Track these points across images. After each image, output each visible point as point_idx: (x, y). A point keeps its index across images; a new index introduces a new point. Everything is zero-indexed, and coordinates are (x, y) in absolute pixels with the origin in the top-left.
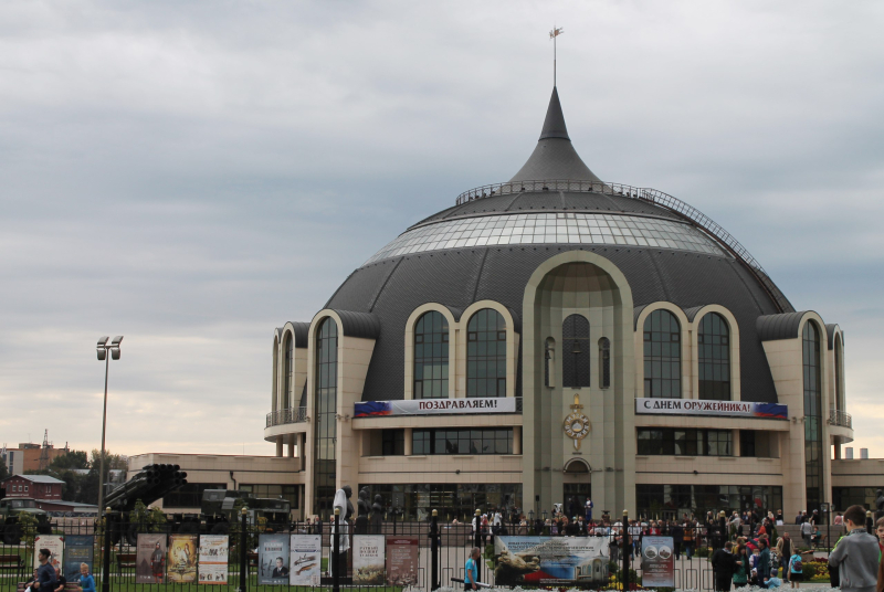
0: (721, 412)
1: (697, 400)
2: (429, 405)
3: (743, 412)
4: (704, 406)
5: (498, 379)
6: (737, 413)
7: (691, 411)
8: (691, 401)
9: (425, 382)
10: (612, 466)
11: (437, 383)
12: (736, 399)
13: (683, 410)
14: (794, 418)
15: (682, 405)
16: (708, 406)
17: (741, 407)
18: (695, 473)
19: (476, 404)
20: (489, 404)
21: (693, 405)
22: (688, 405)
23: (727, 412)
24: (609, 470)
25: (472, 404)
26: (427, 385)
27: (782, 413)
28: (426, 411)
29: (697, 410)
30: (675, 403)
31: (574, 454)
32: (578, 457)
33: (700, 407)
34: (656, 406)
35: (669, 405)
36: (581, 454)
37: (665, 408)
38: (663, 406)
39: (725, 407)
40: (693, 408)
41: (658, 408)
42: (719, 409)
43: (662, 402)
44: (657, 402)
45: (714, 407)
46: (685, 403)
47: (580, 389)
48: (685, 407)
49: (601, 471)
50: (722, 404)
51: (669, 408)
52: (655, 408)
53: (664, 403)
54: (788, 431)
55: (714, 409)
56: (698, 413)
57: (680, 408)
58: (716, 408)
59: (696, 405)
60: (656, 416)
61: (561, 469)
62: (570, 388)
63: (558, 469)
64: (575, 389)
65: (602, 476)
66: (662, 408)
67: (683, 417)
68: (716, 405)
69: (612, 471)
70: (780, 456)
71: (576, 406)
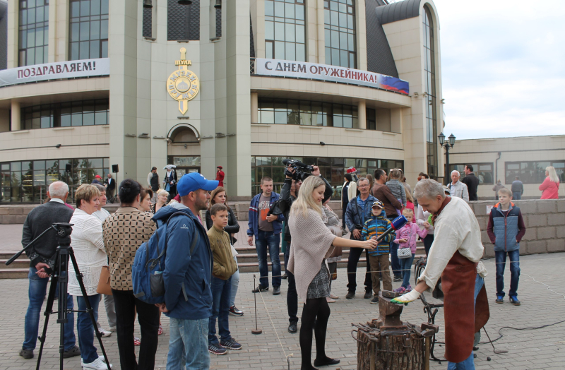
0: (348, 80)
1: (323, 65)
2: (27, 72)
3: (370, 83)
4: (330, 72)
5: (101, 41)
6: (365, 82)
7: (317, 76)
8: (317, 65)
9: (28, 50)
10: (224, 132)
11: (39, 50)
12: (363, 68)
13: (308, 75)
14: (416, 94)
15: (308, 69)
16: (335, 73)
17: (368, 77)
18: (322, 144)
19: (74, 67)
20: (87, 67)
21: (319, 70)
22: (314, 70)
23: (354, 81)
24: (219, 136)
25: (70, 68)
26: (30, 52)
27: (404, 89)
28: (24, 79)
29: (323, 76)
30: (299, 65)
31: (180, 118)
32: (183, 123)
33: (327, 72)
34: (279, 68)
35: (293, 68)
36: (187, 118)
37: (289, 70)
38: (287, 69)
39: (353, 75)
40: (319, 73)
41: (282, 70)
42: (346, 77)
43: (285, 64)
44: (279, 64)
45: (342, 73)
46: (311, 67)
47: (187, 42)
48: (311, 71)
49: (211, 138)
50: (350, 72)
51: (293, 70)
52: (277, 70)
53: (287, 65)
54: (409, 107)
55: (342, 76)
56: (325, 79)
57: (305, 72)
58: (344, 75)
59: (322, 70)
60: (278, 79)
61: (165, 136)
62: (176, 42)
63: (160, 137)
64: (181, 43)
65: (212, 142)
66: (285, 70)
67: (309, 82)
68: (344, 72)
69: (224, 137)
70: (401, 132)
71: (182, 62)
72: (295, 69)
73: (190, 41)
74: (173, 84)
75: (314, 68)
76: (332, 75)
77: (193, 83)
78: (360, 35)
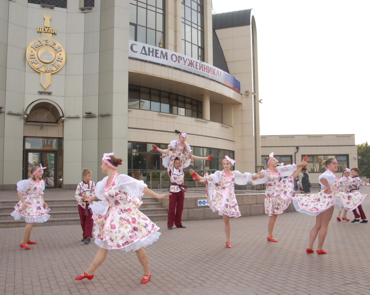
0: (201, 72)
1: (182, 55)
3: (217, 78)
4: (188, 62)
6: (213, 77)
7: (176, 65)
8: (177, 54)
10: (96, 112)
13: (169, 62)
14: (247, 92)
15: (169, 57)
16: (191, 64)
17: (216, 72)
18: (177, 132)
21: (179, 59)
23: (206, 74)
24: (89, 115)
27: (237, 87)
29: (181, 65)
30: (162, 52)
31: (41, 93)
32: (45, 98)
33: (185, 62)
34: (143, 52)
35: (156, 53)
36: (50, 94)
37: (153, 55)
38: (151, 54)
39: (205, 68)
40: (179, 62)
41: (146, 55)
42: (200, 69)
43: (149, 48)
44: (144, 48)
45: (196, 65)
46: (172, 55)
47: (52, 8)
48: (172, 59)
49: (77, 118)
50: (202, 65)
51: (156, 56)
52: (142, 53)
53: (151, 50)
54: (241, 104)
55: (196, 68)
56: (183, 69)
57: (167, 59)
58: (198, 67)
59: (181, 59)
60: (143, 63)
61: (21, 112)
62: (39, 6)
63: (16, 112)
64: (45, 9)
65: (79, 123)
66: (149, 55)
67: (170, 70)
68: (198, 64)
69: (95, 117)
70: (233, 126)
71: (46, 30)
72: (158, 55)
73: (56, 8)
74: (35, 52)
75: (174, 57)
76: (189, 66)
77: (58, 54)
78: (208, 33)
